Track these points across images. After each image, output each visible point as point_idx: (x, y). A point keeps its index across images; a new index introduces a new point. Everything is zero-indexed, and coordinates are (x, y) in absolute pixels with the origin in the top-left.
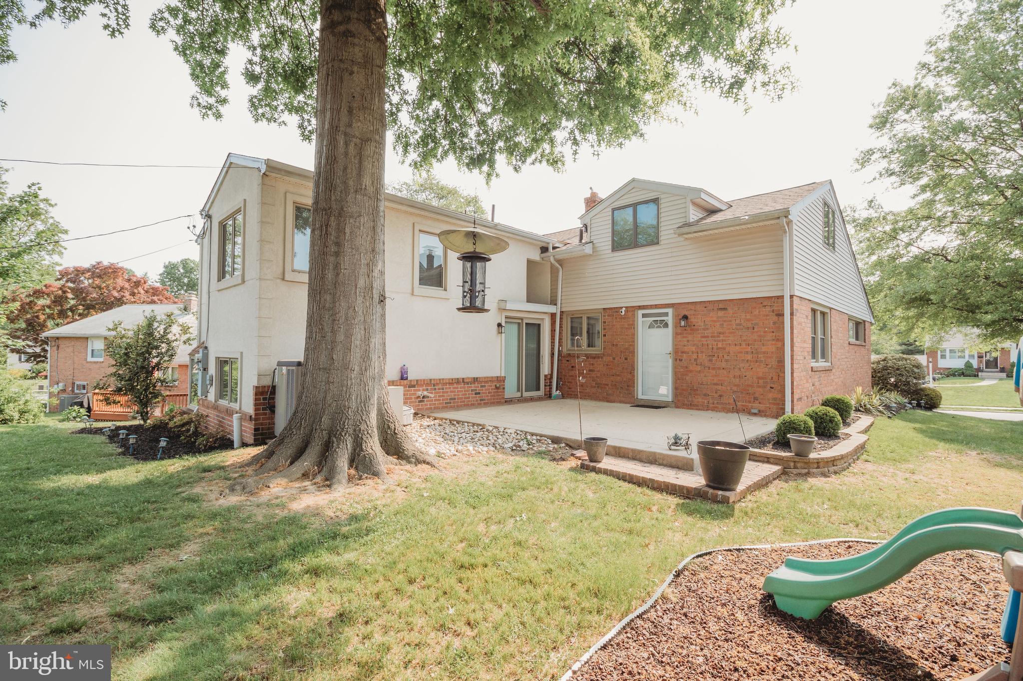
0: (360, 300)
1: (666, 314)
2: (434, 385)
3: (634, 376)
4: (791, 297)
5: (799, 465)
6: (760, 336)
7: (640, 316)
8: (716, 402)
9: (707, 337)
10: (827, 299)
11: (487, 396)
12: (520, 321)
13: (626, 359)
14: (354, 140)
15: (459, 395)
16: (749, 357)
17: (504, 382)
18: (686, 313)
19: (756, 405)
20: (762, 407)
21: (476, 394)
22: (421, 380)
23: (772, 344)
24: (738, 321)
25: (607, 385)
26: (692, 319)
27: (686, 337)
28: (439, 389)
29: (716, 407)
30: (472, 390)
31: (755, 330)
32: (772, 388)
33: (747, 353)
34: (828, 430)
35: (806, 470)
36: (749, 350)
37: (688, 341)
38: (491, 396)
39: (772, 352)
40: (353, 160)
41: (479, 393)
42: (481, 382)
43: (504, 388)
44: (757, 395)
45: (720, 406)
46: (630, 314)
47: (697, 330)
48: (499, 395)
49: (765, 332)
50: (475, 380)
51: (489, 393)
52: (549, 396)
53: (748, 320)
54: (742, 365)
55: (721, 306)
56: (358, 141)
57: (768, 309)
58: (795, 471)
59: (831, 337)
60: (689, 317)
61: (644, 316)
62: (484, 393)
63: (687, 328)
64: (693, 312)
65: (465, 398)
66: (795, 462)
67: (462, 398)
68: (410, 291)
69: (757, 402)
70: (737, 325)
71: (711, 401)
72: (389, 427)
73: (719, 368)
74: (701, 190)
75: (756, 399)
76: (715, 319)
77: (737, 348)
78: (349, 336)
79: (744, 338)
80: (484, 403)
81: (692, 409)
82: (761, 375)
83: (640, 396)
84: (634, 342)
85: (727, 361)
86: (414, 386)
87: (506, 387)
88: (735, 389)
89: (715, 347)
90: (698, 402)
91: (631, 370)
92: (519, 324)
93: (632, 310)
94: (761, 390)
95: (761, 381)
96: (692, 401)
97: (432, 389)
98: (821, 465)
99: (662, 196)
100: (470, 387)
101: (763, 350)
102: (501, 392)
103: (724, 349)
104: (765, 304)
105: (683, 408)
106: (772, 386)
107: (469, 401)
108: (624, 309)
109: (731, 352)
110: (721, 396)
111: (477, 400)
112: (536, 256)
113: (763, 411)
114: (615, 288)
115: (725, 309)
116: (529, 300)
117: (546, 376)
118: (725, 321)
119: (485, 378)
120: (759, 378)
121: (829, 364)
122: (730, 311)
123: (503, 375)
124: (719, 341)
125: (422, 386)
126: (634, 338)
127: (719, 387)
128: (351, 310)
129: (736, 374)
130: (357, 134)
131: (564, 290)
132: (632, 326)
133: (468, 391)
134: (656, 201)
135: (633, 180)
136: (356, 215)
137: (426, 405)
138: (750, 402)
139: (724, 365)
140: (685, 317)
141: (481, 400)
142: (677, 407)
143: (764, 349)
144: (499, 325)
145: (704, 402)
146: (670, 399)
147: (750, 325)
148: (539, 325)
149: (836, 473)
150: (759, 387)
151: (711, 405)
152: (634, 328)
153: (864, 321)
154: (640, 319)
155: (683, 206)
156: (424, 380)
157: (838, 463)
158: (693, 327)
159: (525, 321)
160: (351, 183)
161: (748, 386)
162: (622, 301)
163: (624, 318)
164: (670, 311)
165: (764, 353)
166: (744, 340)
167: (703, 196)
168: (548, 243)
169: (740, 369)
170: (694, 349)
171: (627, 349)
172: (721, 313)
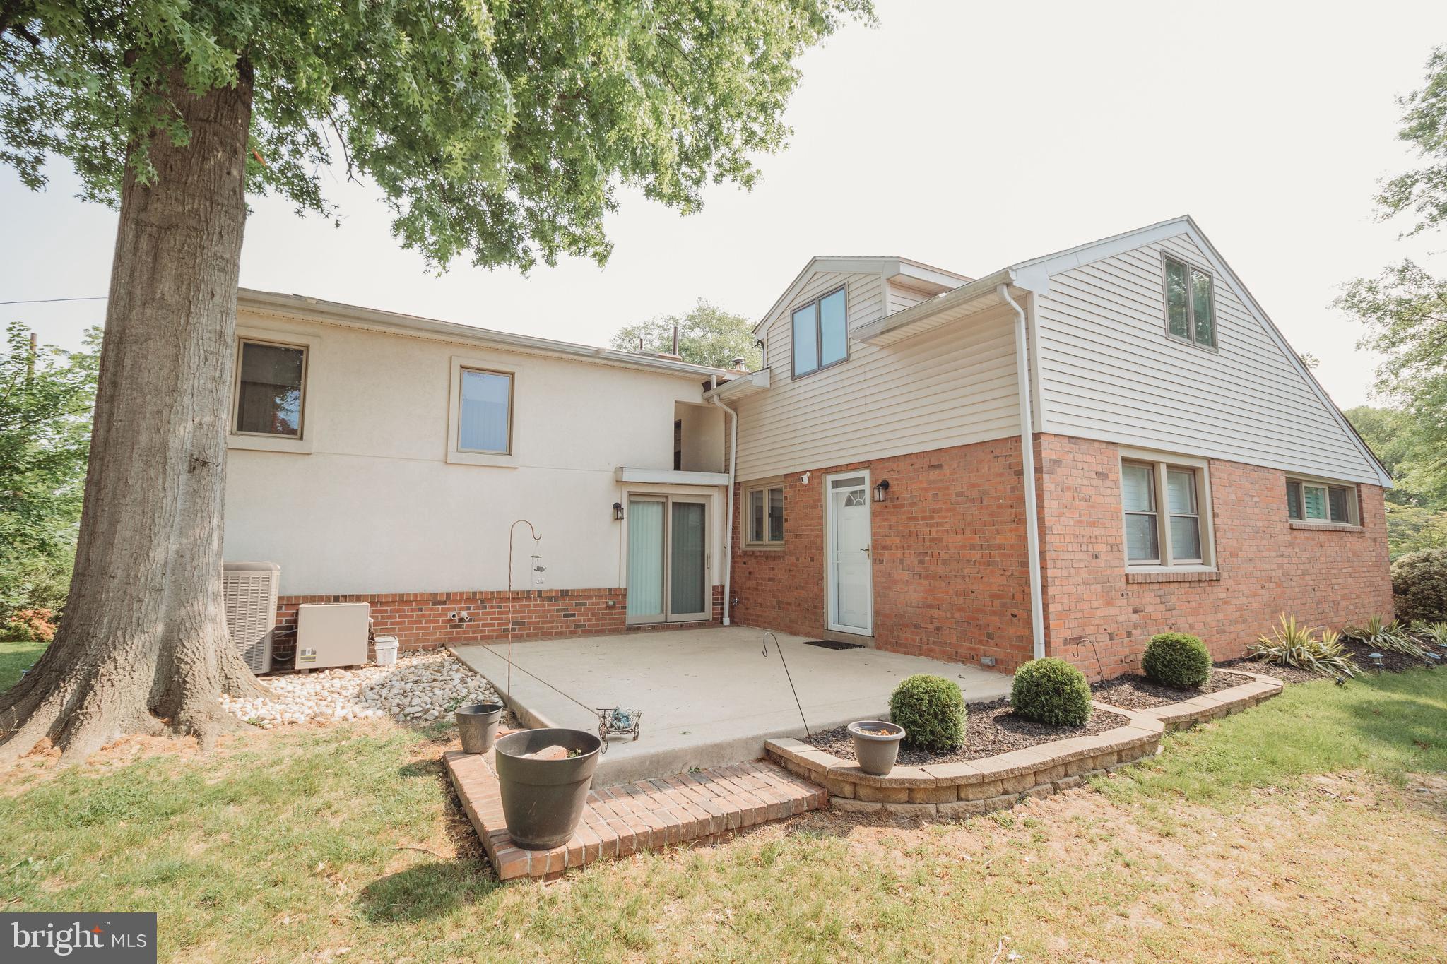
0: (137, 466)
1: (861, 481)
2: (482, 602)
3: (822, 590)
4: (1036, 436)
5: (862, 792)
6: (992, 515)
7: (829, 485)
8: (931, 640)
9: (915, 519)
10: (1196, 443)
11: (590, 620)
12: (663, 500)
13: (812, 560)
14: (148, 229)
15: (531, 617)
16: (977, 555)
17: (624, 596)
18: (886, 476)
19: (991, 649)
20: (1000, 653)
21: (565, 616)
22: (455, 594)
23: (1011, 531)
24: (958, 489)
25: (790, 604)
26: (895, 487)
27: (887, 520)
28: (492, 607)
29: (931, 650)
30: (558, 611)
31: (985, 503)
32: (1015, 616)
33: (973, 547)
34: (1050, 711)
35: (879, 806)
36: (977, 542)
37: (890, 527)
38: (597, 620)
39: (1012, 546)
40: (144, 258)
41: (573, 615)
42: (578, 597)
43: (624, 608)
44: (991, 630)
45: (937, 648)
46: (815, 482)
47: (902, 506)
48: (613, 619)
49: (999, 507)
50: (564, 594)
51: (592, 615)
52: (717, 622)
53: (973, 485)
54: (967, 571)
55: (934, 461)
56: (154, 229)
57: (1002, 462)
58: (851, 805)
59: (1215, 515)
60: (891, 483)
61: (836, 484)
62: (582, 615)
63: (888, 503)
64: (894, 475)
65: (544, 623)
66: (855, 785)
67: (537, 623)
68: (442, 457)
69: (992, 642)
70: (958, 494)
71: (925, 639)
72: (178, 672)
73: (934, 577)
74: (898, 261)
75: (990, 636)
76: (925, 485)
77: (959, 537)
78: (114, 523)
79: (969, 519)
80: (583, 632)
81: (898, 652)
82: (995, 590)
83: (832, 626)
84: (821, 530)
85: (945, 563)
86: (443, 603)
87: (629, 606)
88: (958, 615)
89: (927, 537)
90: (907, 639)
91: (818, 579)
92: (663, 503)
93: (818, 474)
94: (996, 619)
95: (997, 602)
96: (898, 637)
97: (477, 608)
98: (919, 796)
99: (851, 280)
100: (554, 605)
101: (998, 542)
102: (619, 613)
103: (941, 540)
104: (997, 452)
105: (887, 650)
106: (1015, 611)
107: (552, 628)
108: (808, 474)
109: (950, 545)
110: (938, 629)
111: (568, 627)
112: (694, 396)
113: (1002, 662)
114: (797, 441)
115: (939, 467)
116: (677, 467)
117: (714, 588)
118: (939, 489)
119: (584, 591)
120: (993, 596)
121: (1213, 569)
122: (947, 470)
123: (623, 586)
124: (933, 526)
125: (459, 602)
126: (821, 524)
127: (935, 612)
128: (121, 484)
129: (959, 587)
130: (153, 220)
131: (739, 448)
132: (819, 504)
133: (549, 611)
134: (842, 287)
135: (814, 260)
136: (142, 339)
137: (465, 632)
138: (981, 642)
139: (940, 570)
140: (885, 486)
141: (576, 626)
142: (878, 648)
143: (999, 540)
144: (617, 507)
145: (914, 640)
146: (868, 632)
147: (976, 495)
148: (702, 506)
149: (956, 817)
150: (994, 613)
151: (925, 646)
152: (821, 507)
153: (1358, 485)
154: (830, 491)
155: (877, 291)
156: (461, 594)
157: (971, 793)
158: (896, 502)
159: (671, 501)
160: (138, 292)
161: (978, 610)
162: (804, 461)
163: (810, 490)
164: (866, 474)
165: (999, 547)
166: (970, 524)
167: (905, 270)
168: (710, 376)
169: (964, 577)
170: (897, 540)
171: (812, 542)
172: (933, 475)
